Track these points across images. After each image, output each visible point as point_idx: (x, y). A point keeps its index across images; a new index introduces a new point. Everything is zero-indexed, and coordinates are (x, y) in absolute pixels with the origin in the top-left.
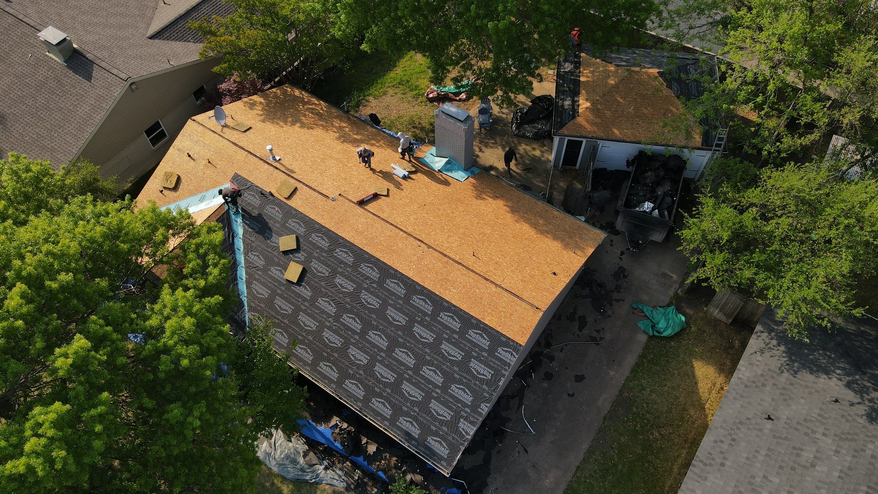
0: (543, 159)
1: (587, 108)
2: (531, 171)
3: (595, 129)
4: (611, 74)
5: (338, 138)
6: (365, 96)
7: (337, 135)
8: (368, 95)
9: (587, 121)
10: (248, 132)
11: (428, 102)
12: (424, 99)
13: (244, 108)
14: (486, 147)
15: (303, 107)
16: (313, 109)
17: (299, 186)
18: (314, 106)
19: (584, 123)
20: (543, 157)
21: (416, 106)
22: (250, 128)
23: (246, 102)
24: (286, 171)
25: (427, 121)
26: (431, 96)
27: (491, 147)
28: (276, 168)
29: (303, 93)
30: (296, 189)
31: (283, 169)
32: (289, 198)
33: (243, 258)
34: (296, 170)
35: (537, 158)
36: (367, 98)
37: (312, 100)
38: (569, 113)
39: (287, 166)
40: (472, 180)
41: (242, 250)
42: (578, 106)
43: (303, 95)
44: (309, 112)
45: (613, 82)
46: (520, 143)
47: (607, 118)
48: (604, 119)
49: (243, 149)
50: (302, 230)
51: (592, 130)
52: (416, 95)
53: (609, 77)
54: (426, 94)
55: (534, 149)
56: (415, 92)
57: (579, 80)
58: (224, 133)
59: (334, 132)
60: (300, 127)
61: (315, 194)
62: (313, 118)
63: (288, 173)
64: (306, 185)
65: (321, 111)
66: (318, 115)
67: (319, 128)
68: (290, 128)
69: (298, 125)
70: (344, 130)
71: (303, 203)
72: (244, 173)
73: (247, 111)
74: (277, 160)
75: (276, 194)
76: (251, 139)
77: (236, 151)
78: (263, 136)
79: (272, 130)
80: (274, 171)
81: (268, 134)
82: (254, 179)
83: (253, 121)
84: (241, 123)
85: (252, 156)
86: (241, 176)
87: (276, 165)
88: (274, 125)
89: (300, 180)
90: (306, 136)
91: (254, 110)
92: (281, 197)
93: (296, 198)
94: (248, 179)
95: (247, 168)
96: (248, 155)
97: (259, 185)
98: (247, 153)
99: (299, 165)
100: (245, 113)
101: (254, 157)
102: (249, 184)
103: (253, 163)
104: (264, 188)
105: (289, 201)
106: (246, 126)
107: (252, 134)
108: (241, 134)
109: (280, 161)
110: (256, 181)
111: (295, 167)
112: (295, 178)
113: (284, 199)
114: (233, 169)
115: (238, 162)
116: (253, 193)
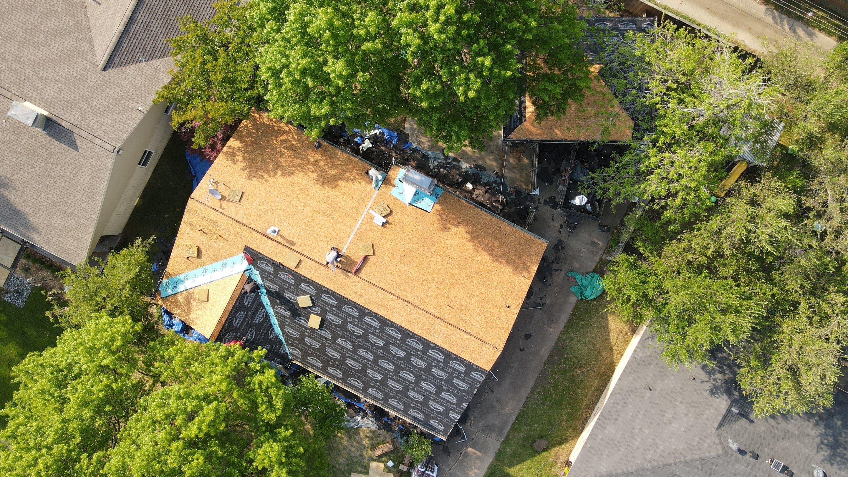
1: (532, 113)
3: (540, 131)
5: (318, 181)
7: (315, 175)
9: (532, 126)
10: (243, 200)
17: (303, 258)
18: (285, 137)
19: (530, 127)
22: (243, 192)
23: (227, 153)
24: (288, 245)
28: (279, 243)
30: (300, 261)
31: (284, 242)
32: (297, 266)
33: (272, 310)
34: (295, 240)
38: (517, 116)
39: (286, 237)
40: (437, 206)
41: (269, 304)
44: (284, 148)
47: (551, 121)
48: (548, 121)
49: (246, 226)
50: (313, 292)
51: (537, 133)
58: (224, 209)
59: (312, 172)
60: (283, 175)
61: (317, 265)
62: (290, 156)
63: (290, 246)
64: (308, 258)
65: (294, 143)
66: (292, 150)
67: (298, 170)
68: (274, 179)
69: (280, 172)
70: (320, 166)
71: (309, 272)
72: (252, 245)
73: (231, 168)
74: (276, 232)
75: (285, 265)
76: (248, 211)
77: (240, 227)
78: (256, 201)
79: (261, 189)
80: (278, 246)
81: (259, 196)
82: (263, 251)
83: (241, 182)
84: (234, 190)
85: (255, 232)
86: (250, 248)
87: (277, 239)
88: (260, 180)
89: (300, 252)
90: (290, 187)
91: (237, 164)
92: (290, 267)
93: (302, 267)
94: (258, 251)
95: (254, 242)
96: (251, 232)
97: (269, 256)
98: (250, 230)
99: (296, 233)
100: (231, 171)
101: (257, 233)
102: (259, 255)
103: (258, 238)
104: (273, 259)
105: (297, 270)
106: (239, 192)
107: (247, 203)
108: (239, 205)
109: (280, 233)
110: (265, 253)
111: (294, 236)
112: (297, 250)
113: (293, 268)
114: (243, 242)
115: (245, 237)
116: (265, 262)
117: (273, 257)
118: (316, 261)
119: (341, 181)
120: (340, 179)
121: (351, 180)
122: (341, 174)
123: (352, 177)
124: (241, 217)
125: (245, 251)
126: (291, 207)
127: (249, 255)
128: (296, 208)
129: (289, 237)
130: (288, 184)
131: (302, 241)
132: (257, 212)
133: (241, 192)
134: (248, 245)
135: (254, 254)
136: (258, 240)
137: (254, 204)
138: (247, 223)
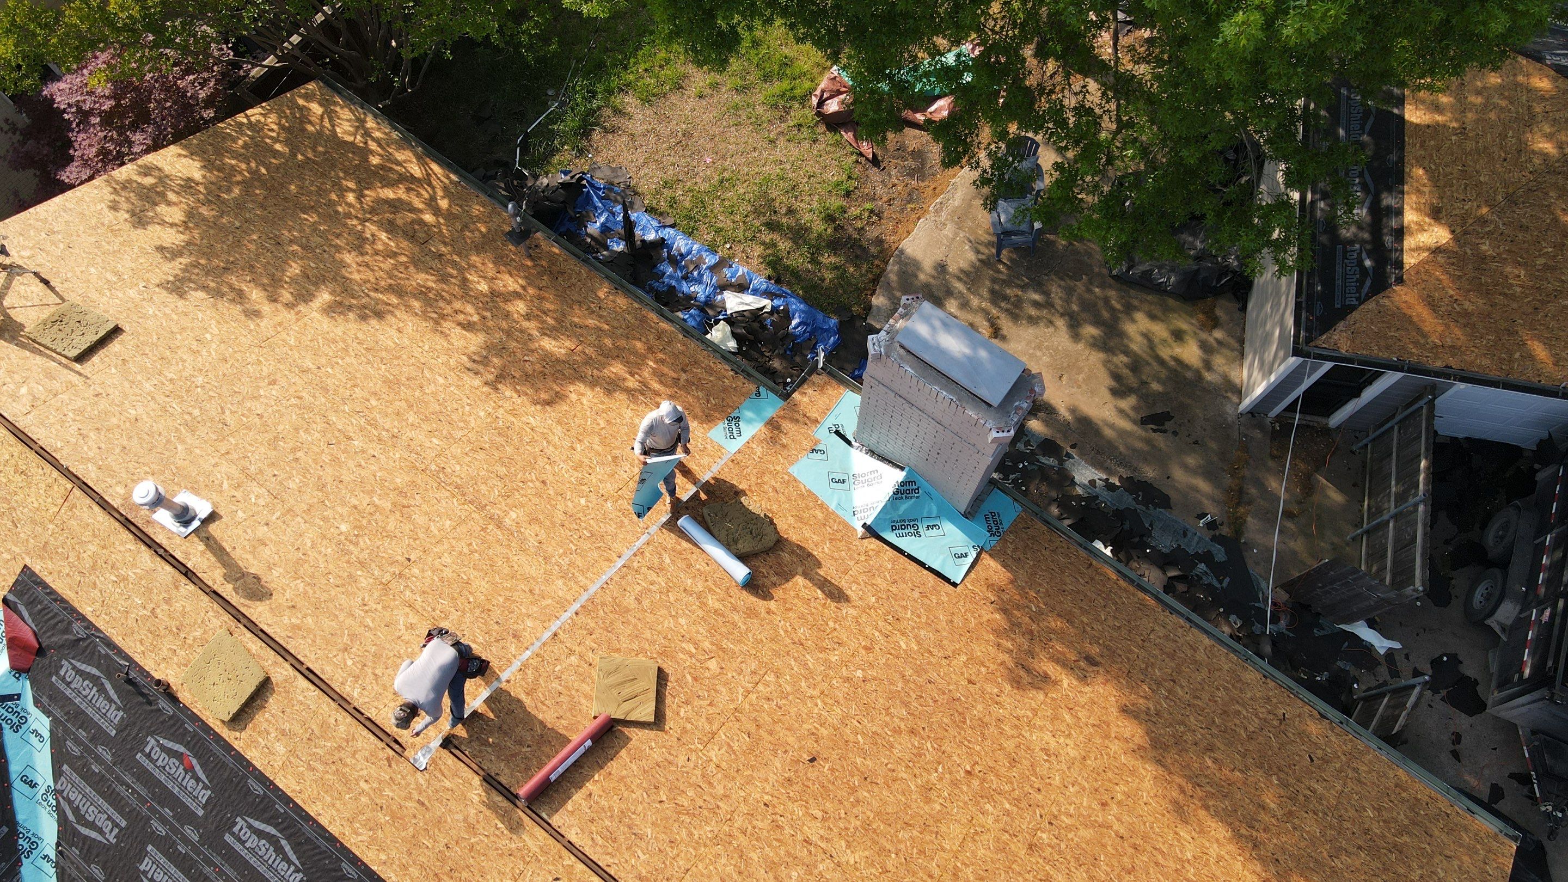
0: (1208, 376)
1: (1436, 251)
2: (1168, 425)
3: (1458, 334)
4: (1538, 109)
5: (479, 362)
6: (610, 92)
7: (475, 341)
8: (621, 90)
9: (1433, 305)
10: (96, 359)
11: (822, 128)
12: (810, 114)
13: (109, 216)
14: (1015, 317)
15: (361, 196)
16: (396, 206)
17: (281, 672)
18: (400, 193)
19: (1421, 312)
20: (1208, 365)
21: (781, 142)
22: (116, 331)
23: (126, 185)
24: (227, 590)
25: (815, 205)
26: (833, 106)
27: (1033, 321)
28: (188, 573)
29: (370, 123)
30: (264, 688)
31: (214, 576)
32: (240, 718)
34: (274, 578)
35: (1189, 375)
36: (617, 100)
37: (400, 156)
38: (1360, 263)
39: (237, 555)
40: (992, 567)
42: (1400, 233)
43: (367, 134)
44: (380, 224)
45: (1547, 147)
46: (1129, 309)
47: (1513, 297)
48: (1500, 299)
49: (55, 463)
51: (1449, 342)
52: (782, 95)
53: (1529, 121)
54: (815, 101)
55: (1178, 336)
56: (778, 86)
57: (1401, 118)
59: (468, 326)
60: (331, 310)
61: (345, 723)
62: (394, 255)
63: (235, 600)
64: (310, 675)
65: (428, 218)
66: (412, 237)
67: (408, 308)
68: (287, 316)
69: (324, 297)
70: (507, 315)
71: (293, 752)
72: (60, 572)
73: (116, 236)
74: (196, 524)
75: (185, 696)
76: (103, 404)
77: (24, 467)
78: (160, 374)
79: (208, 336)
80: (177, 588)
81: (184, 361)
82: (97, 606)
83: (132, 293)
84: (77, 309)
85: (88, 501)
86: (45, 585)
87: (187, 554)
88: (223, 305)
89: (281, 642)
90: (348, 360)
91: (150, 228)
92: (208, 713)
93: (265, 725)
94: (76, 605)
95: (71, 554)
96: (71, 497)
97: (118, 640)
98: (69, 486)
99: (293, 546)
100: (107, 247)
101: (97, 508)
102: (77, 626)
103: (94, 536)
104: (137, 658)
105: (238, 734)
106: (95, 320)
107: (114, 371)
108: (66, 371)
109: (213, 528)
110: (107, 618)
111: (276, 557)
112: (265, 628)
113: (219, 723)
114: (17, 550)
115: (34, 522)
116: (94, 671)
117: (140, 648)
118: (342, 702)
119: (581, 387)
120: (582, 378)
121: (629, 391)
122: (588, 361)
123: (632, 383)
124: (52, 421)
125: (11, 597)
126: (317, 435)
127: (30, 621)
128: (339, 443)
129: (249, 557)
130: (341, 345)
131: (308, 588)
132: (144, 417)
133: (110, 326)
134: (37, 568)
135: (52, 622)
136: (90, 546)
137: (148, 386)
138: (64, 452)
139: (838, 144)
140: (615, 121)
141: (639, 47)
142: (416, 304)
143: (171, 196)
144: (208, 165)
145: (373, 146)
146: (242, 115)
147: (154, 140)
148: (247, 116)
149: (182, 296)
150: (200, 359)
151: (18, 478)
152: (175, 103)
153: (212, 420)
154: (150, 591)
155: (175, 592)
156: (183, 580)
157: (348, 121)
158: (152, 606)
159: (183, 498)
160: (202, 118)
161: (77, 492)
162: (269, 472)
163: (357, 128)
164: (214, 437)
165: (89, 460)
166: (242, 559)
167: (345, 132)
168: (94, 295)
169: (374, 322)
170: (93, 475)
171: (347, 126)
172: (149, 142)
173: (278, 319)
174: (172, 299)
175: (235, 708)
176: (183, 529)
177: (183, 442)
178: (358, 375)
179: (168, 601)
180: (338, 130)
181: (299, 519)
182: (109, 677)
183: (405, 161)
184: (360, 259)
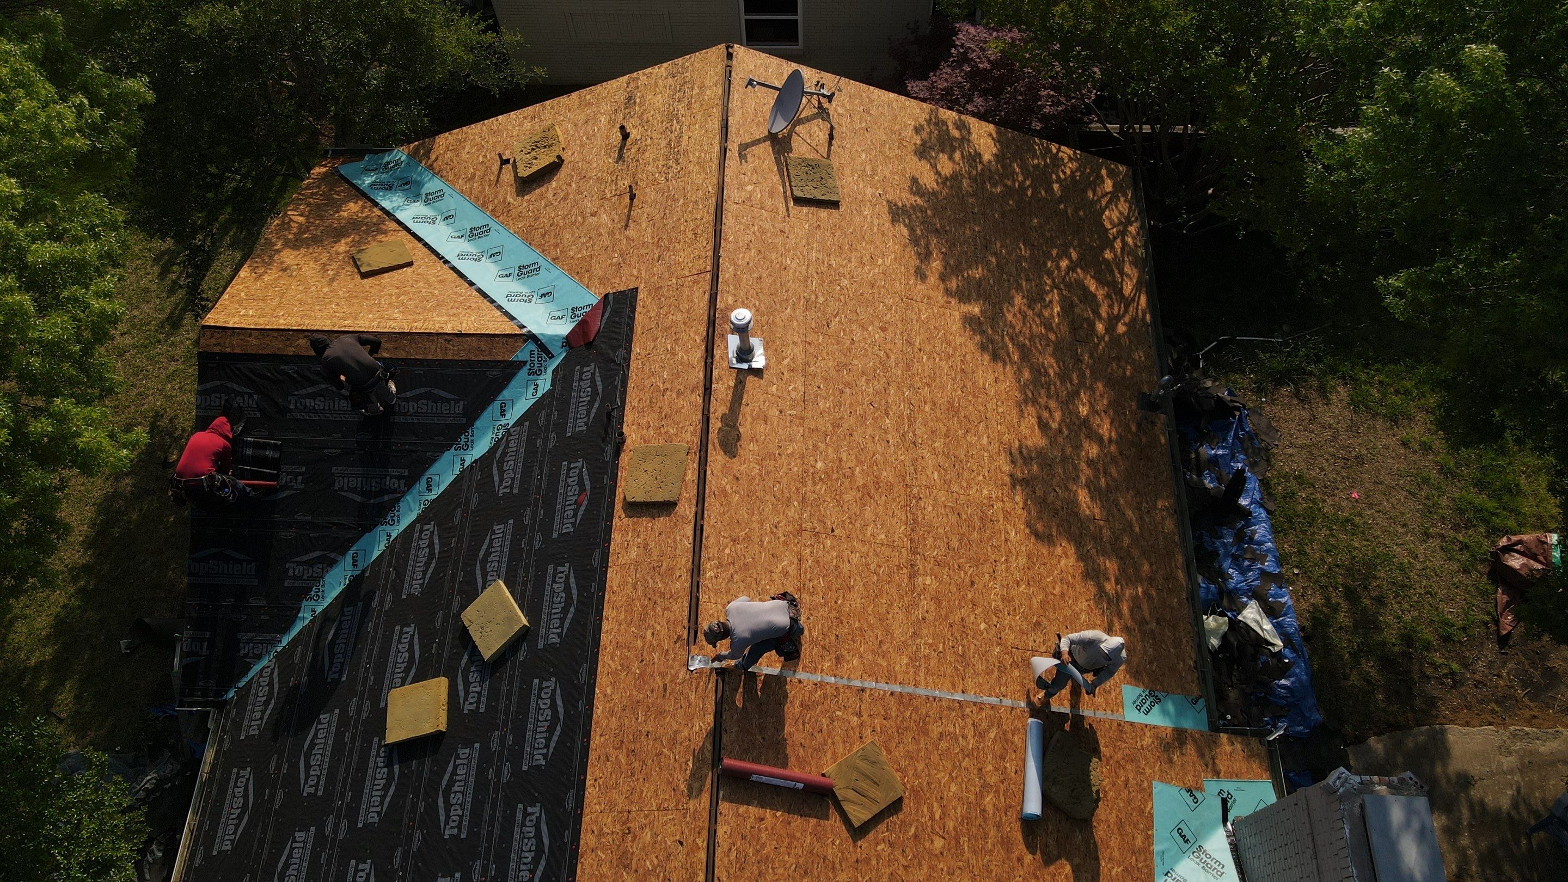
5: (1021, 456)
7: (1036, 440)
10: (806, 210)
11: (1484, 568)
12: (1487, 547)
13: (909, 132)
15: (1072, 268)
16: (1088, 298)
18: (1100, 292)
22: (835, 205)
23: (940, 123)
24: (715, 425)
28: (707, 390)
29: (1132, 229)
30: (666, 507)
31: (719, 408)
32: (637, 509)
34: (748, 449)
36: (1333, 382)
37: (1127, 269)
39: (745, 410)
43: (1123, 233)
44: (1063, 299)
49: (717, 247)
58: (742, 157)
59: (1043, 426)
60: (969, 321)
61: (681, 584)
62: (1048, 326)
63: (713, 436)
64: (699, 530)
65: (1100, 327)
66: (1074, 328)
67: (1019, 372)
68: (940, 297)
69: (976, 310)
70: (1078, 447)
71: (637, 564)
72: (649, 311)
73: (899, 148)
74: (745, 366)
75: (624, 459)
76: (779, 240)
77: (700, 232)
78: (829, 255)
79: (880, 261)
80: (693, 391)
81: (850, 261)
82: (644, 353)
83: (869, 191)
84: (829, 171)
85: (708, 288)
86: (633, 310)
87: (720, 378)
88: (911, 251)
89: (707, 491)
90: (943, 364)
91: (923, 162)
92: (623, 483)
93: (642, 529)
94: (635, 340)
95: (665, 309)
96: (702, 275)
97: (631, 384)
98: (709, 268)
99: (779, 442)
100: (887, 150)
101: (707, 297)
102: (622, 351)
103: (688, 311)
104: (628, 407)
105: (623, 516)
106: (831, 186)
107: (806, 227)
108: (782, 200)
109: (751, 379)
110: (640, 366)
111: (763, 438)
112: (709, 472)
113: (622, 496)
114: (644, 274)
115: (669, 268)
116: (600, 388)
117: (635, 403)
118: (696, 569)
119: (1071, 549)
120: (1079, 545)
121: (1101, 591)
122: (1097, 538)
123: (1110, 587)
124: (743, 221)
125: (611, 297)
126: (871, 390)
127: (604, 322)
128: (877, 409)
129: (749, 419)
130: (950, 350)
131: (758, 477)
132: (791, 271)
133: (835, 198)
134: (641, 296)
135: (613, 335)
136: (679, 315)
137: (814, 255)
138: (728, 246)
139: (1484, 594)
140: (1313, 395)
141: (1396, 362)
142: (1027, 375)
143: (957, 155)
144: (999, 157)
145: (1118, 245)
146: (1057, 146)
147: (986, 111)
148: (1059, 150)
149: (894, 221)
150: (860, 270)
151: (690, 235)
152: (1025, 100)
153: (824, 314)
154: (678, 376)
155: (689, 392)
156: (701, 391)
157: (1121, 213)
158: (669, 386)
159: (756, 342)
160: (1030, 124)
161: (708, 276)
162: (818, 381)
163: (1121, 223)
164: (813, 325)
165: (735, 264)
166: (744, 416)
167: (1110, 219)
168: (847, 171)
169: (987, 357)
170: (727, 276)
171: (1115, 215)
172: (982, 110)
173: (932, 294)
174: (886, 217)
175: (639, 499)
176: (734, 361)
177: (794, 309)
178: (938, 380)
179: (679, 394)
180: (1107, 213)
181: (801, 429)
182: (603, 400)
183: (1128, 275)
184: (1024, 308)
